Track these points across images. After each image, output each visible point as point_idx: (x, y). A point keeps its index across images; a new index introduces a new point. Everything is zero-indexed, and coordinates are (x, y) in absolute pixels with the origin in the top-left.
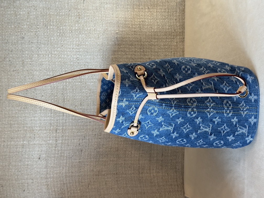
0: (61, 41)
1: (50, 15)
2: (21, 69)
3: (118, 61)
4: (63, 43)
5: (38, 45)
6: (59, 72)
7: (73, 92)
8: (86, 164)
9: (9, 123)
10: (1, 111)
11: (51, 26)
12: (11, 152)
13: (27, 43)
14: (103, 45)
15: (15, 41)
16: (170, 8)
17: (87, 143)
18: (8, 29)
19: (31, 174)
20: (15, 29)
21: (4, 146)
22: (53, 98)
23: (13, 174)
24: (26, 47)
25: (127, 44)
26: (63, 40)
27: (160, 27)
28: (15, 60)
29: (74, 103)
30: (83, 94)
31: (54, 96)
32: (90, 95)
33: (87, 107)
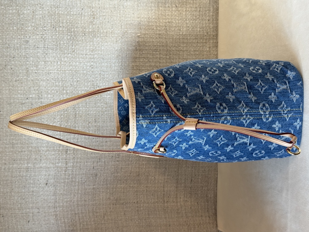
0: (72, 46)
1: (58, 15)
2: (25, 78)
3: (140, 70)
4: (74, 48)
5: (45, 50)
6: (70, 83)
7: (86, 106)
8: (102, 190)
9: (11, 142)
10: (2, 128)
11: (60, 28)
12: (13, 176)
13: (31, 48)
14: (122, 51)
15: (18, 46)
16: (202, 6)
17: (102, 166)
18: (9, 31)
19: (37, 203)
20: (18, 32)
21: (5, 169)
22: (62, 113)
23: (15, 202)
24: (31, 53)
25: (150, 49)
26: (74, 44)
27: (190, 29)
28: (18, 68)
29: (88, 119)
30: (98, 108)
31: (64, 111)
32: (106, 110)
33: (102, 124)
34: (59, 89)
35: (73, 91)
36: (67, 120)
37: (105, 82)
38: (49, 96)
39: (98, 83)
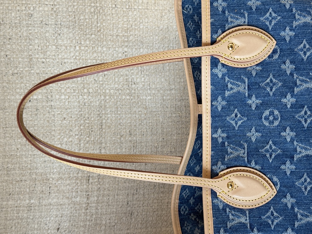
0: (97, 23)
2: (26, 71)
4: (100, 26)
5: (57, 29)
6: (94, 77)
7: (117, 112)
9: (6, 167)
12: (8, 219)
13: (36, 25)
15: (16, 22)
17: (140, 201)
22: (82, 122)
24: (36, 32)
26: (100, 20)
28: (17, 55)
29: (119, 131)
30: (134, 115)
31: (85, 119)
32: (145, 117)
33: (140, 139)
34: (78, 87)
35: (97, 90)
36: (90, 133)
37: (144, 76)
38: (63, 97)
39: (133, 78)
